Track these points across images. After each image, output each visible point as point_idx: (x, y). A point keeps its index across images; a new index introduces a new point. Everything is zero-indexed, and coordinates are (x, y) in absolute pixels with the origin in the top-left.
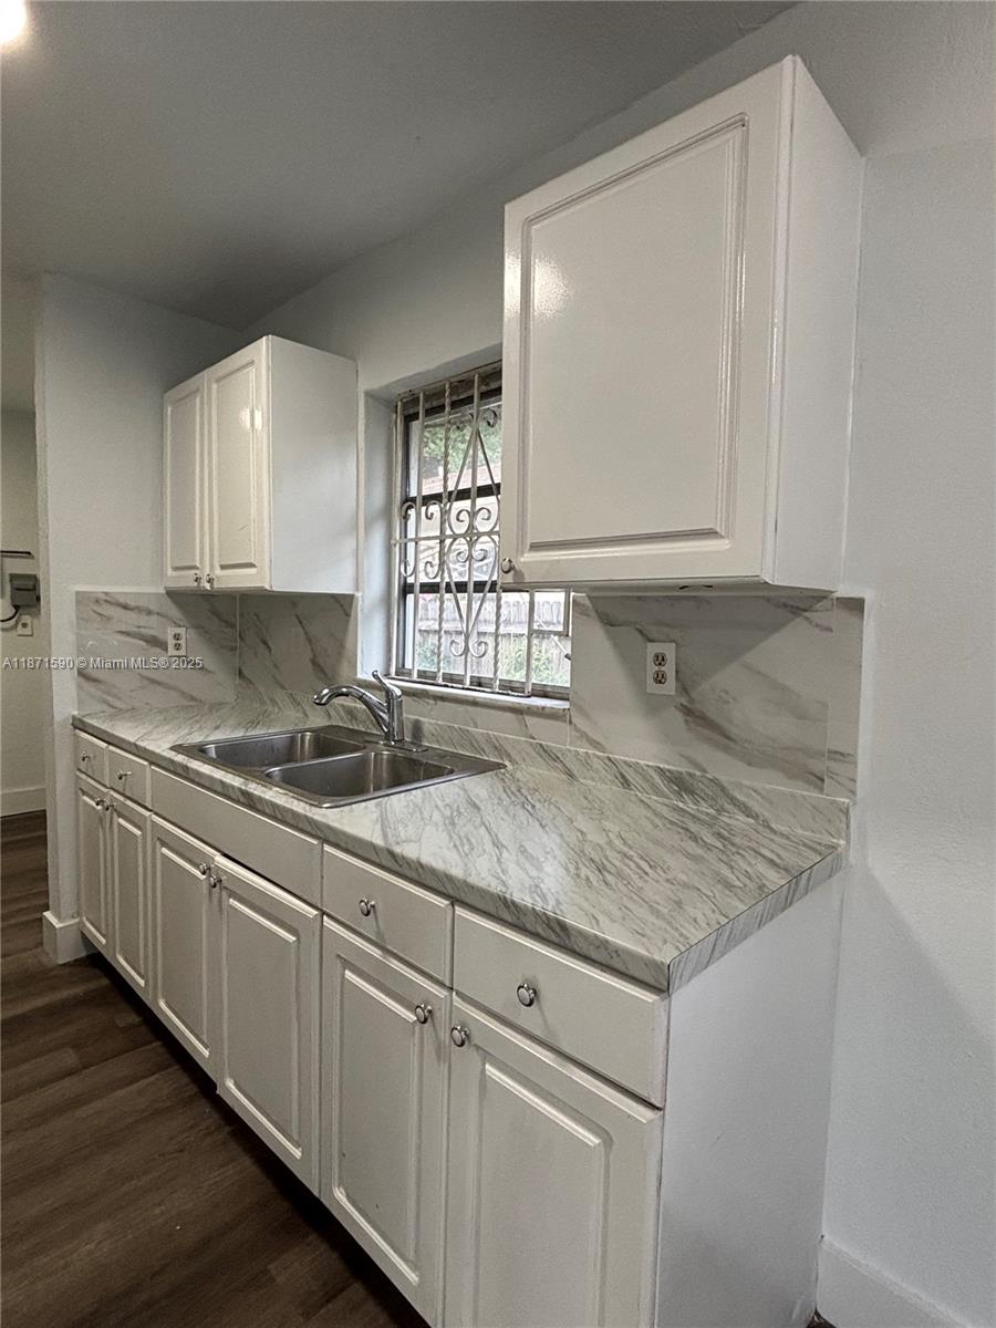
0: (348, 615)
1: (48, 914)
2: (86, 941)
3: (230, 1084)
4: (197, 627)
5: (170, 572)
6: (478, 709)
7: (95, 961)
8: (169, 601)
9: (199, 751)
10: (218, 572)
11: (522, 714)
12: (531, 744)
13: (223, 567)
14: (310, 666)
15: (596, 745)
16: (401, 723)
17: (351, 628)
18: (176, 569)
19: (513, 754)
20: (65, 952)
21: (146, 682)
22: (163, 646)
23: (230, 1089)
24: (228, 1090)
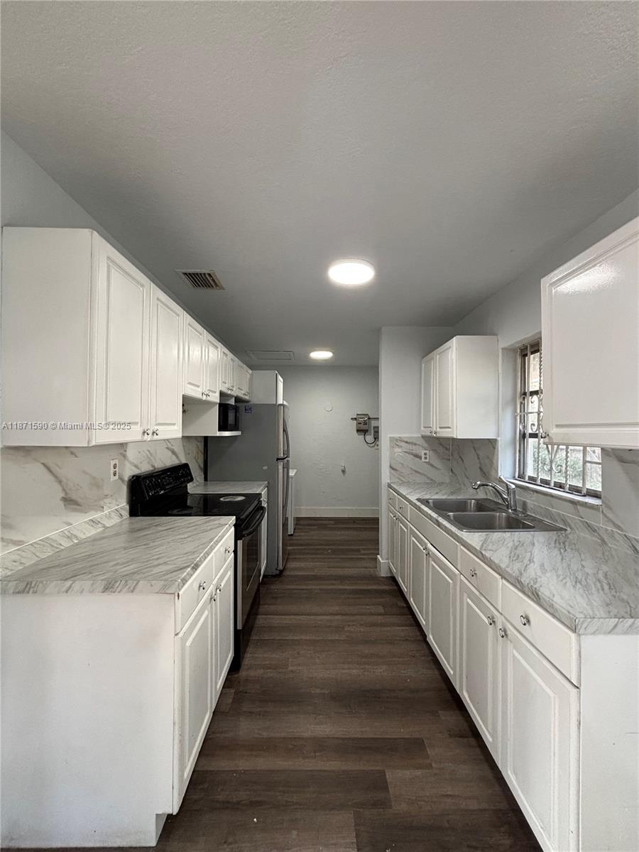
0: (494, 448)
1: (378, 556)
2: (390, 570)
3: (431, 637)
4: (434, 450)
5: (422, 428)
6: (554, 499)
7: (393, 580)
8: (422, 439)
9: (426, 502)
10: (438, 429)
11: (576, 504)
12: (581, 521)
13: (440, 428)
14: (479, 470)
15: (618, 527)
16: (515, 502)
17: (496, 453)
18: (425, 427)
19: (573, 525)
20: (383, 573)
21: (414, 472)
22: (420, 458)
23: (431, 638)
24: (430, 639)
